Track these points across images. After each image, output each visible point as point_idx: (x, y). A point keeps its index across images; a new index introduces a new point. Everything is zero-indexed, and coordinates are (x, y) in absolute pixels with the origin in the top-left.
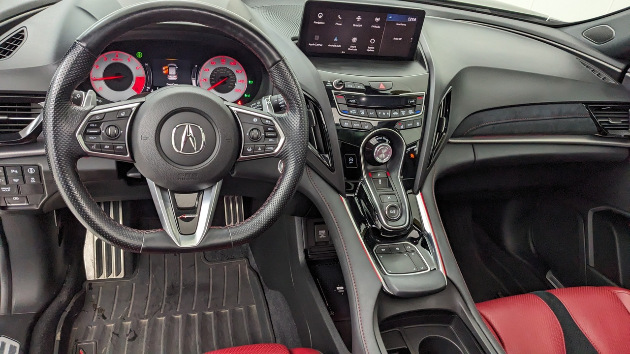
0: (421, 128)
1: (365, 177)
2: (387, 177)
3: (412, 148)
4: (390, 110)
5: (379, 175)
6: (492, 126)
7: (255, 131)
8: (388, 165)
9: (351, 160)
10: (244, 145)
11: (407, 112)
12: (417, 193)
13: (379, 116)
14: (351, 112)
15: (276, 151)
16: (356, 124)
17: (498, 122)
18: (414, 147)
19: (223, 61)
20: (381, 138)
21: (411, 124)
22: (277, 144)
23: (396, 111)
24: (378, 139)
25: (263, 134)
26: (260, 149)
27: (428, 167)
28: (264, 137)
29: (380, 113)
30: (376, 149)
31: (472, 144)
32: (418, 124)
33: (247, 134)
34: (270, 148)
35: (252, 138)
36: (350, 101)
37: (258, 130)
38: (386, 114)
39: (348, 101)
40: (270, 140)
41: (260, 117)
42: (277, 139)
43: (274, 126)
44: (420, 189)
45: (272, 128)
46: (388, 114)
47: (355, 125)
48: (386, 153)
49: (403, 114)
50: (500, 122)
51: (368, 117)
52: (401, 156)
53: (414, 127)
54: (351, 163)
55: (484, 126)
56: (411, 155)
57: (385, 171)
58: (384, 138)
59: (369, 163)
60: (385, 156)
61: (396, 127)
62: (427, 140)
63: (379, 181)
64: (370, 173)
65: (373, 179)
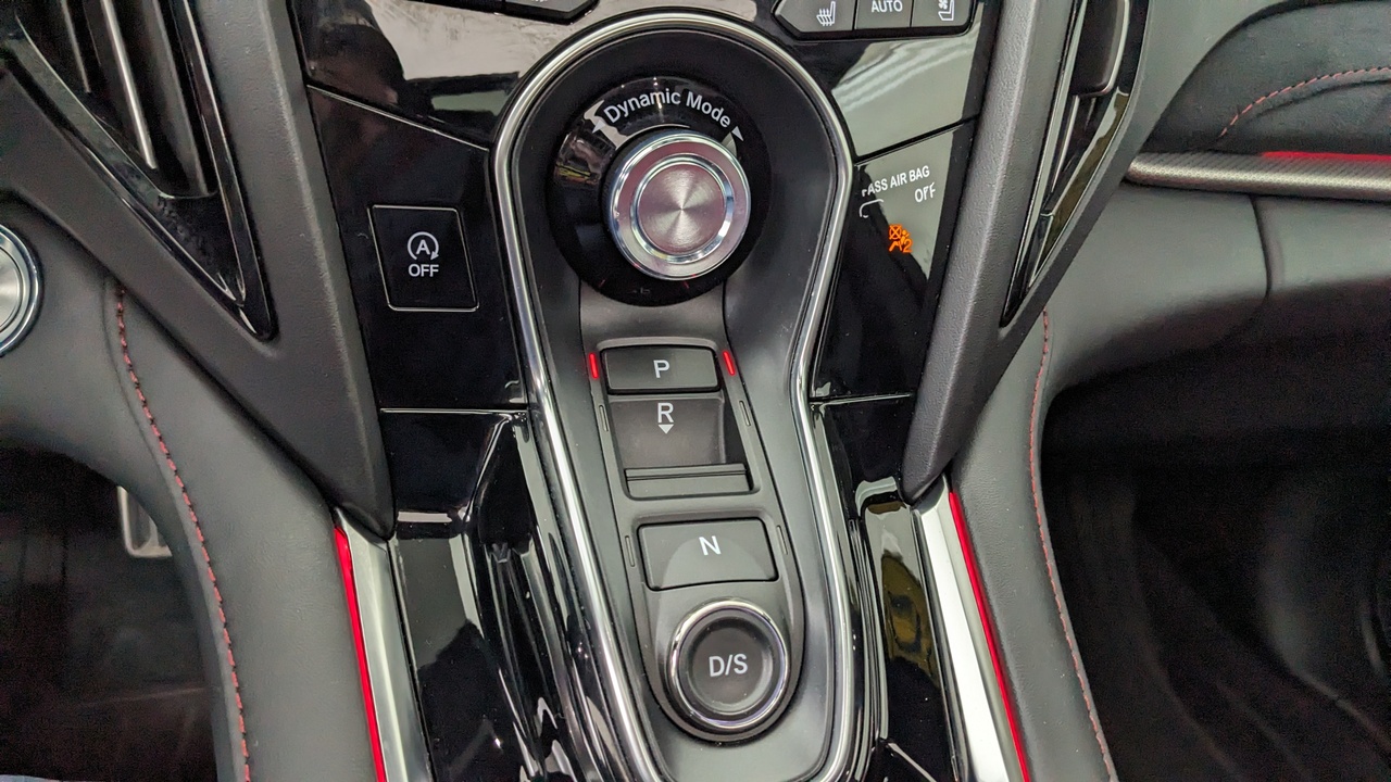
1: (540, 381)
2: (721, 386)
3: (899, 180)
5: (660, 367)
9: (424, 252)
12: (928, 498)
18: (915, 175)
20: (669, 98)
21: (896, 9)
24: (647, 100)
27: (1003, 324)
30: (623, 176)
31: (1255, 196)
32: (948, 8)
44: (950, 470)
48: (706, 215)
52: (820, 236)
53: (917, 23)
54: (427, 274)
55: (1334, 88)
56: (891, 237)
57: (711, 344)
58: (700, 98)
59: (571, 279)
60: (695, 232)
61: (782, 10)
62: (1009, 130)
63: (660, 413)
64: (592, 356)
65: (610, 396)
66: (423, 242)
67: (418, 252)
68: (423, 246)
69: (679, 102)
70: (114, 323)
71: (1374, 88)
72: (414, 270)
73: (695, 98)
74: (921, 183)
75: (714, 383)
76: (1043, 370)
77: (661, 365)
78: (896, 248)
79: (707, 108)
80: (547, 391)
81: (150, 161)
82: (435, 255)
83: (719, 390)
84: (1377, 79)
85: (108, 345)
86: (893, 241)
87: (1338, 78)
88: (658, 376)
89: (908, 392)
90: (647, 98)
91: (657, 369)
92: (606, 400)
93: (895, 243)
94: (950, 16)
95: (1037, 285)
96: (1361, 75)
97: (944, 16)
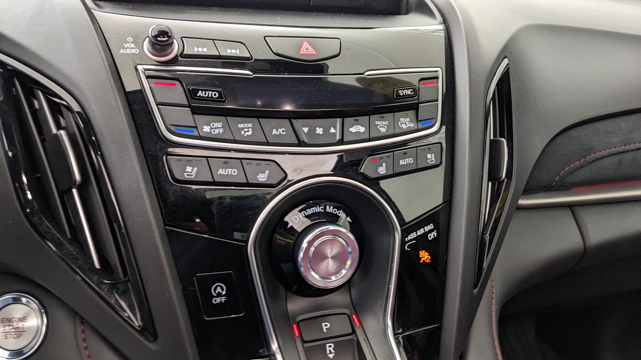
0: (442, 169)
1: (275, 346)
2: (354, 332)
3: (421, 232)
4: (338, 120)
5: (325, 326)
6: (616, 159)
8: (353, 292)
9: (219, 292)
11: (395, 123)
13: (305, 139)
14: (206, 129)
16: (226, 167)
17: (628, 148)
18: (427, 228)
20: (319, 209)
21: (409, 160)
23: (357, 123)
24: (309, 212)
27: (475, 288)
29: (306, 130)
30: (305, 245)
31: (571, 206)
32: (431, 158)
36: (200, 93)
38: (327, 130)
39: (191, 94)
46: (332, 130)
47: (221, 172)
48: (340, 259)
49: (383, 130)
50: (633, 146)
51: (268, 144)
52: (390, 260)
53: (419, 167)
54: (221, 301)
55: (597, 159)
56: (421, 256)
57: (347, 311)
58: (332, 207)
59: (282, 290)
60: (335, 267)
61: (364, 170)
62: (465, 206)
63: (328, 349)
64: (295, 326)
65: (305, 344)
66: (219, 288)
67: (217, 292)
68: (219, 289)
69: (323, 211)
70: (81, 336)
71: (615, 156)
72: (215, 301)
73: (330, 207)
74: (431, 231)
75: (350, 331)
76: (494, 301)
77: (326, 325)
78: (424, 261)
79: (335, 211)
80: (278, 350)
81: (97, 266)
82: (224, 293)
83: (352, 334)
84: (615, 153)
85: (78, 345)
86: (422, 258)
87: (598, 155)
88: (325, 331)
89: (437, 324)
90: (310, 211)
91: (324, 328)
92: (303, 346)
93: (423, 259)
94: (433, 161)
95: (486, 267)
96: (607, 152)
97: (431, 161)
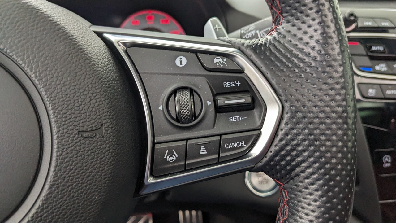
7: (184, 96)
10: (154, 144)
14: (377, 68)
15: (256, 151)
16: (390, 89)
19: (150, 18)
22: (259, 129)
25: (209, 103)
26: (203, 151)
28: (212, 110)
33: (161, 108)
34: (236, 145)
35: (177, 120)
36: (373, 48)
37: (192, 91)
39: (368, 49)
40: (232, 119)
41: (196, 52)
42: (256, 112)
43: (242, 71)
45: (235, 79)
